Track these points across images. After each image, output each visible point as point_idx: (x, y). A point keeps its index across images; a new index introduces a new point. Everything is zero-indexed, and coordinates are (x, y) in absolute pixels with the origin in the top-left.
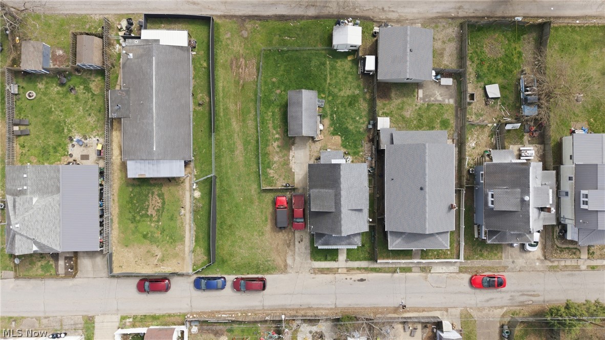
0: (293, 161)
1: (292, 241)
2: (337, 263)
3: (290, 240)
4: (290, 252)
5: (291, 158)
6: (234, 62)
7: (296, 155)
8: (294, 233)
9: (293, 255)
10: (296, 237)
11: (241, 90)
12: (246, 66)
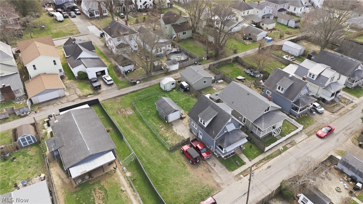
0: (178, 132)
1: (209, 168)
2: (246, 165)
3: (208, 168)
4: (214, 175)
5: (175, 131)
6: (119, 112)
7: (177, 129)
8: (207, 163)
9: (217, 175)
10: (210, 164)
11: (129, 119)
12: (126, 111)
